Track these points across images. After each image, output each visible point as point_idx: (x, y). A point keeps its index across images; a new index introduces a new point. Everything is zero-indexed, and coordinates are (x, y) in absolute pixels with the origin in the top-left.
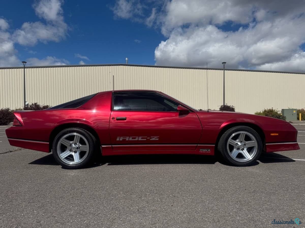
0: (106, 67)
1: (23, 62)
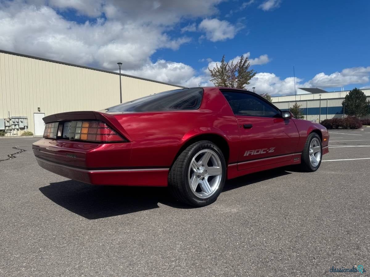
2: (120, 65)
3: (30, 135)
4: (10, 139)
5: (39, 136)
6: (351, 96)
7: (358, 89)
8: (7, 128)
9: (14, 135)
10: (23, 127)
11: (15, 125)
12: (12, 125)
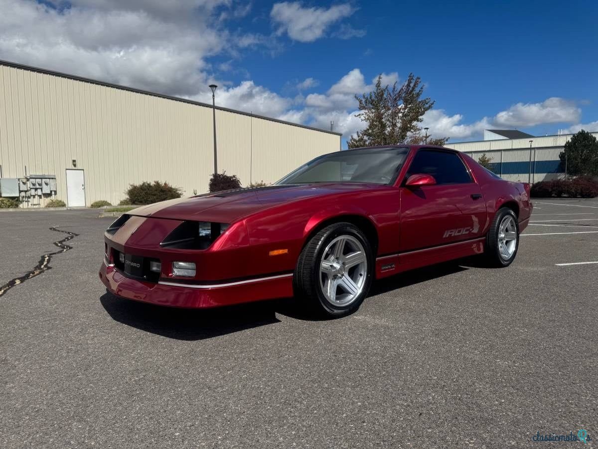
2: (214, 89)
3: (60, 206)
4: (28, 214)
5: (75, 208)
6: (575, 144)
7: (586, 132)
8: (23, 194)
9: (35, 207)
10: (49, 192)
11: (36, 189)
12: (31, 189)
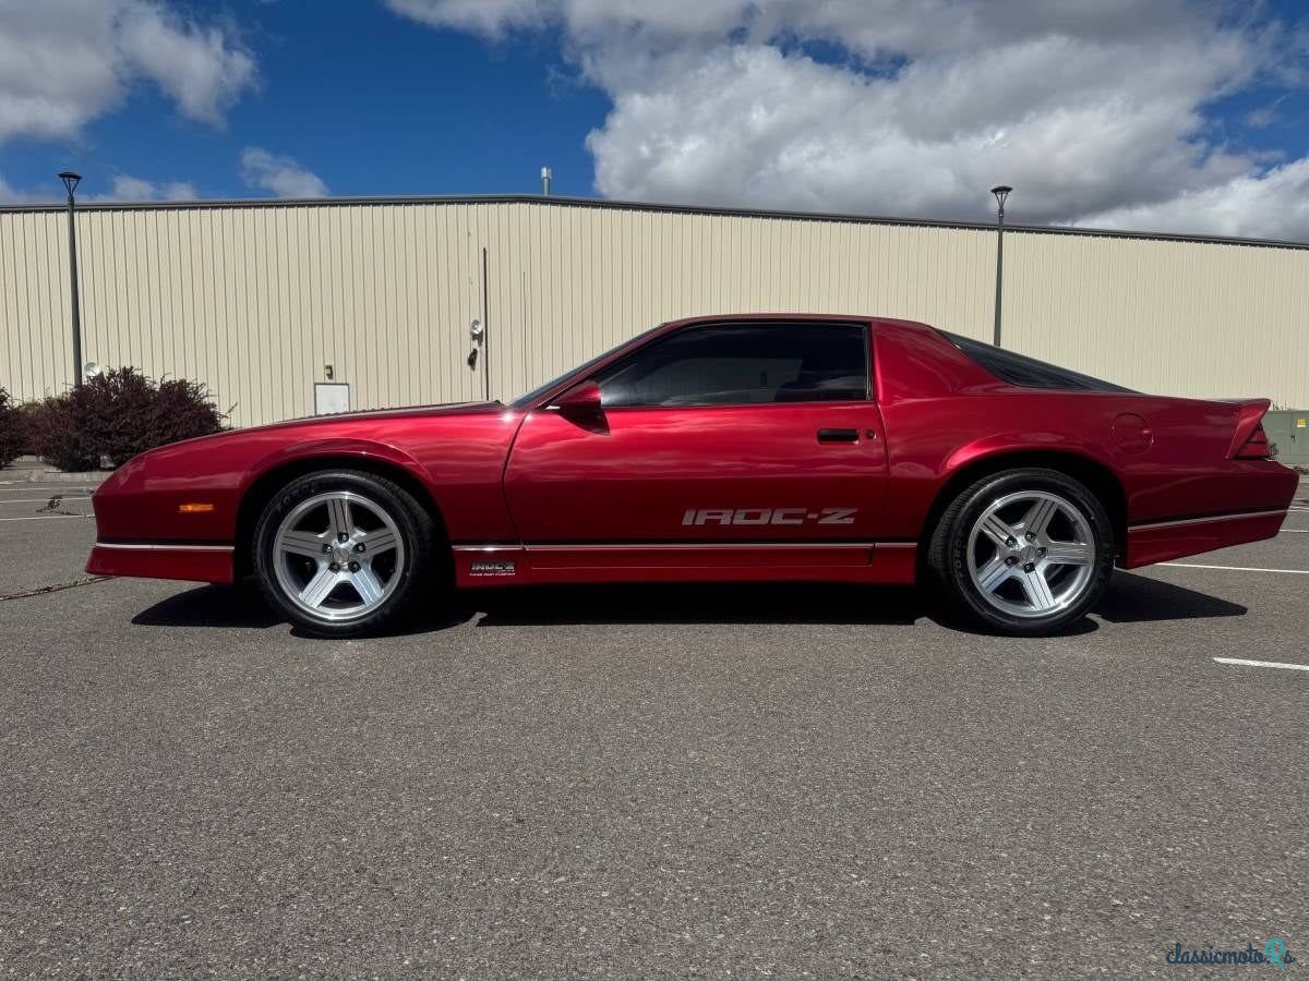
0: (452, 208)
1: (62, 176)
